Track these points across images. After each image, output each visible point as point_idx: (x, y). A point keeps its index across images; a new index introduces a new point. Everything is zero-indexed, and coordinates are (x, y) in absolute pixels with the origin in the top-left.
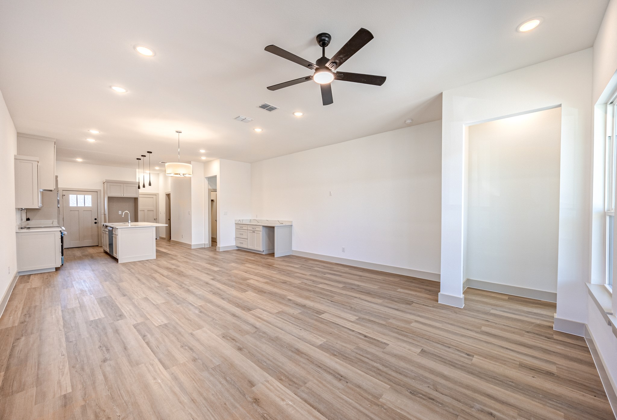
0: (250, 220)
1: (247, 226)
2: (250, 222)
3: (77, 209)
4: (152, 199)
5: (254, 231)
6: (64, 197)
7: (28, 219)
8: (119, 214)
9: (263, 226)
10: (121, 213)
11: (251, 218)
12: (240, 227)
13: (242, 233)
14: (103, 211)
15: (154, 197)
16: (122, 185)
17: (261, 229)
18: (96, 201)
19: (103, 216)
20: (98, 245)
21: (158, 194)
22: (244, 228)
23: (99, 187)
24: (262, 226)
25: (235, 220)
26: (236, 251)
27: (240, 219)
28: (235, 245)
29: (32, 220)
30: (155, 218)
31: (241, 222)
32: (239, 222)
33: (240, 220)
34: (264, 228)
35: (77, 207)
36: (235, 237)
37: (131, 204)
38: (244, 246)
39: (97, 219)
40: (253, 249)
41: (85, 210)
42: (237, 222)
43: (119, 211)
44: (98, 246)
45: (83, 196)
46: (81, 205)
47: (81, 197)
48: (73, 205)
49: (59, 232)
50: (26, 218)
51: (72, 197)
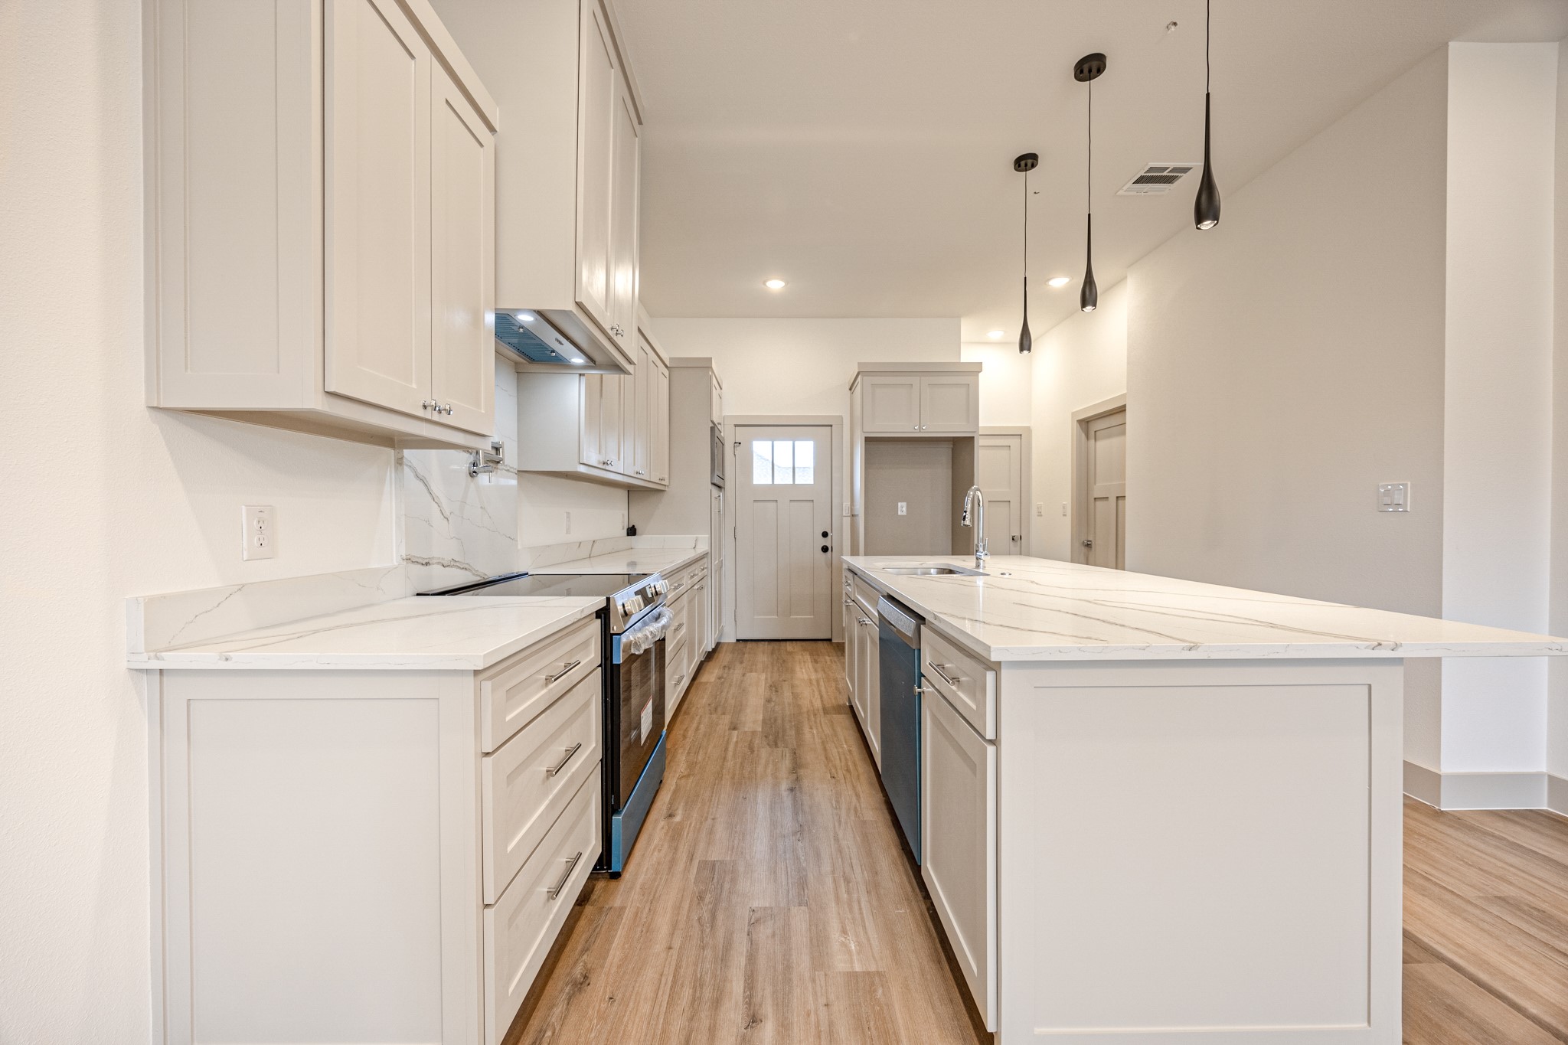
3: (772, 495)
6: (739, 449)
7: (632, 531)
8: (899, 513)
10: (904, 509)
14: (847, 504)
15: (1014, 442)
16: (914, 380)
18: (826, 462)
19: (847, 521)
20: (828, 636)
21: (1028, 429)
23: (835, 407)
29: (641, 534)
30: (1017, 534)
35: (773, 487)
37: (938, 473)
39: (830, 534)
41: (794, 495)
43: (899, 504)
44: (830, 640)
45: (791, 442)
46: (783, 478)
47: (783, 447)
48: (761, 477)
49: (471, 679)
50: (626, 528)
51: (761, 448)
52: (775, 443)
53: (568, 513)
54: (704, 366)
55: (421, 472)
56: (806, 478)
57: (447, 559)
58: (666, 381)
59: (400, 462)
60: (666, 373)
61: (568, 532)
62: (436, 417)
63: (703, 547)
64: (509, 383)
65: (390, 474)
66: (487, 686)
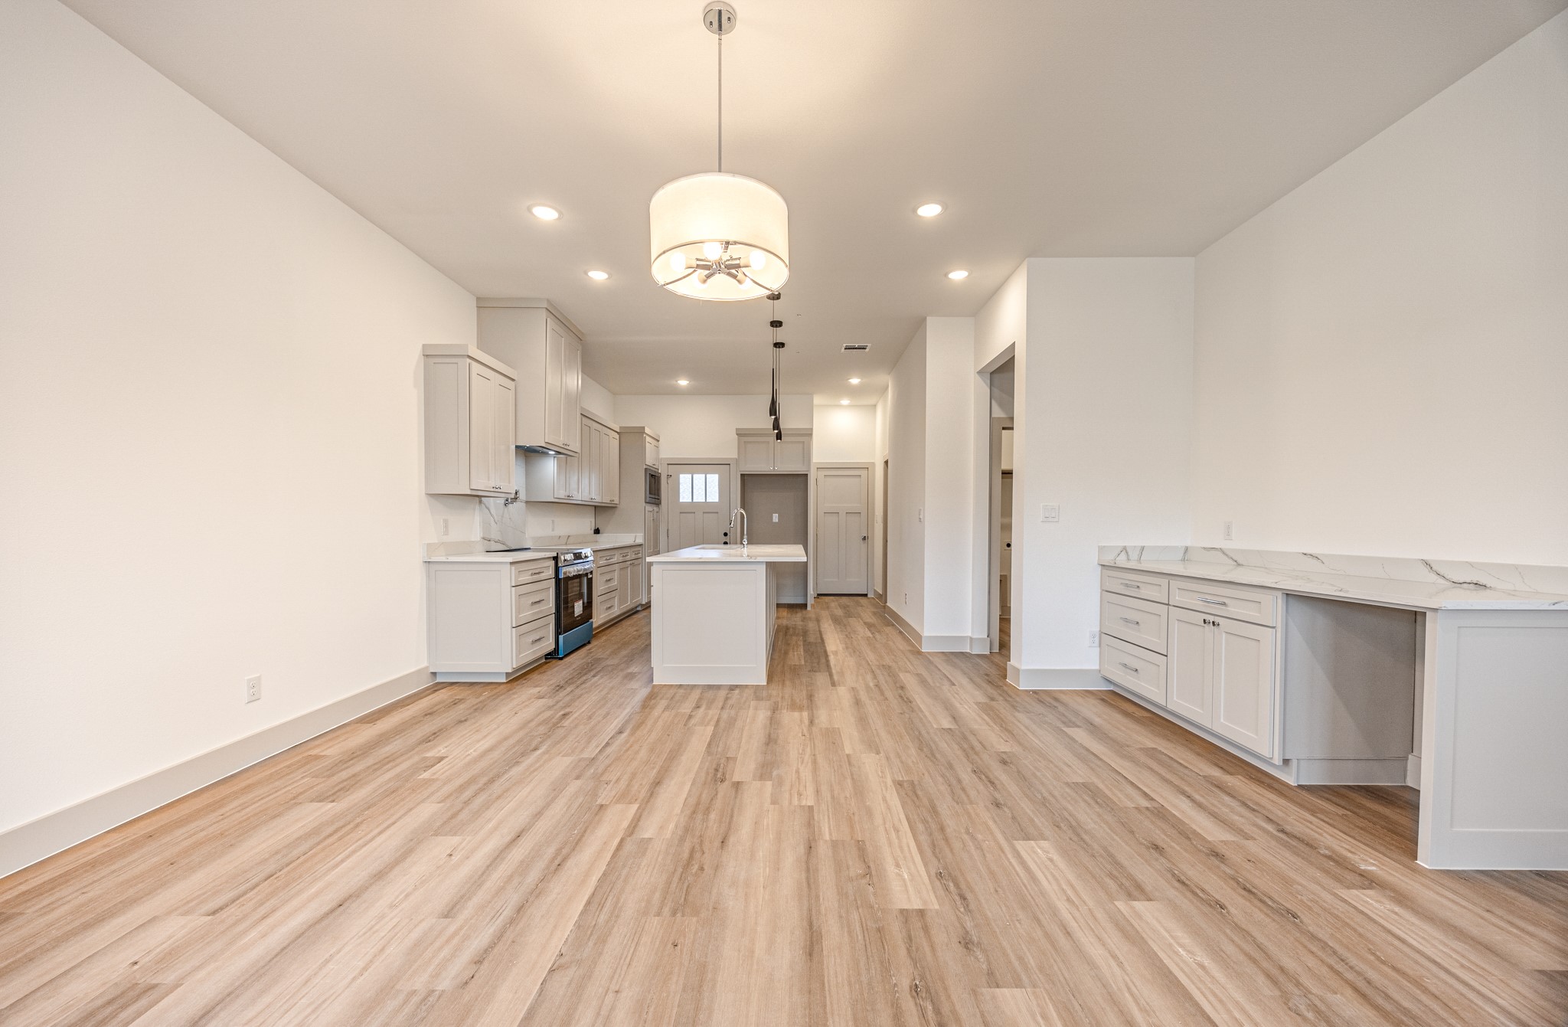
0: (1187, 549)
1: (1164, 582)
2: (1183, 560)
3: (692, 508)
4: (857, 480)
5: (1211, 619)
6: (670, 480)
7: (597, 531)
8: (773, 520)
9: (1290, 596)
10: (777, 518)
11: (1189, 544)
12: (1127, 585)
13: (1134, 616)
15: (863, 473)
16: (770, 439)
17: (1273, 609)
18: (727, 488)
21: (873, 465)
22: (1145, 592)
23: (730, 452)
24: (1279, 594)
25: (1101, 549)
26: (1101, 708)
27: (1129, 543)
28: (1097, 667)
30: (866, 535)
31: (1134, 556)
32: (1122, 561)
33: (1125, 549)
34: (1300, 611)
35: (693, 503)
36: (1097, 629)
37: (798, 495)
38: (1147, 688)
39: (729, 534)
40: (1207, 724)
41: (706, 508)
42: (1108, 559)
43: (773, 515)
45: (704, 475)
46: (699, 498)
47: (699, 478)
48: (685, 497)
49: (509, 565)
50: (593, 529)
51: (685, 479)
52: (694, 476)
53: (553, 521)
54: (640, 431)
55: (487, 505)
56: (714, 497)
57: (496, 540)
58: (617, 442)
59: (480, 502)
60: (617, 436)
61: (553, 530)
62: (496, 490)
63: (640, 541)
64: (522, 463)
65: (477, 507)
66: (513, 568)
